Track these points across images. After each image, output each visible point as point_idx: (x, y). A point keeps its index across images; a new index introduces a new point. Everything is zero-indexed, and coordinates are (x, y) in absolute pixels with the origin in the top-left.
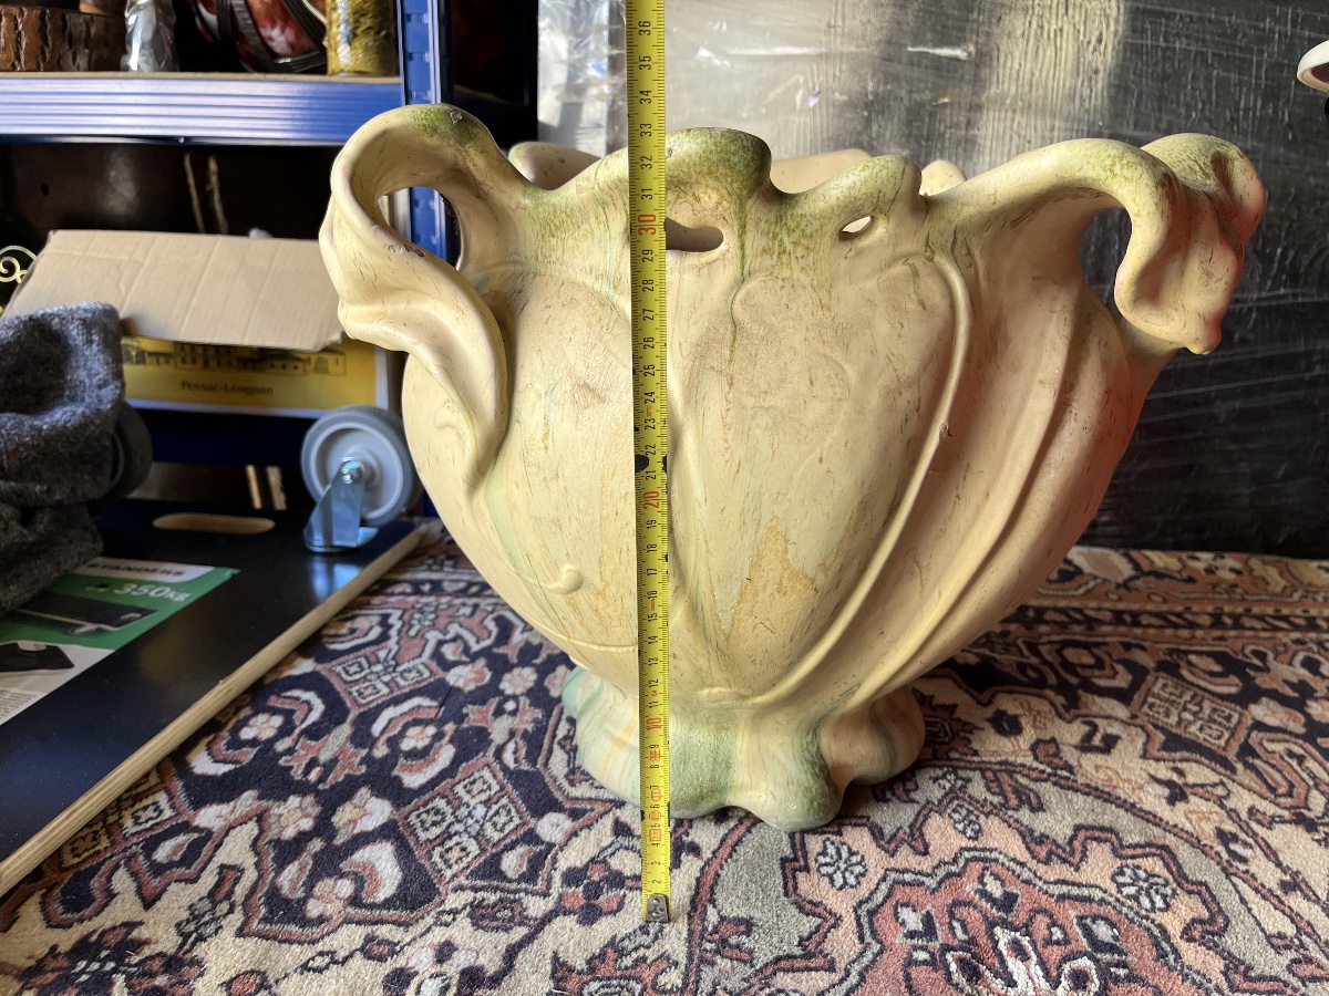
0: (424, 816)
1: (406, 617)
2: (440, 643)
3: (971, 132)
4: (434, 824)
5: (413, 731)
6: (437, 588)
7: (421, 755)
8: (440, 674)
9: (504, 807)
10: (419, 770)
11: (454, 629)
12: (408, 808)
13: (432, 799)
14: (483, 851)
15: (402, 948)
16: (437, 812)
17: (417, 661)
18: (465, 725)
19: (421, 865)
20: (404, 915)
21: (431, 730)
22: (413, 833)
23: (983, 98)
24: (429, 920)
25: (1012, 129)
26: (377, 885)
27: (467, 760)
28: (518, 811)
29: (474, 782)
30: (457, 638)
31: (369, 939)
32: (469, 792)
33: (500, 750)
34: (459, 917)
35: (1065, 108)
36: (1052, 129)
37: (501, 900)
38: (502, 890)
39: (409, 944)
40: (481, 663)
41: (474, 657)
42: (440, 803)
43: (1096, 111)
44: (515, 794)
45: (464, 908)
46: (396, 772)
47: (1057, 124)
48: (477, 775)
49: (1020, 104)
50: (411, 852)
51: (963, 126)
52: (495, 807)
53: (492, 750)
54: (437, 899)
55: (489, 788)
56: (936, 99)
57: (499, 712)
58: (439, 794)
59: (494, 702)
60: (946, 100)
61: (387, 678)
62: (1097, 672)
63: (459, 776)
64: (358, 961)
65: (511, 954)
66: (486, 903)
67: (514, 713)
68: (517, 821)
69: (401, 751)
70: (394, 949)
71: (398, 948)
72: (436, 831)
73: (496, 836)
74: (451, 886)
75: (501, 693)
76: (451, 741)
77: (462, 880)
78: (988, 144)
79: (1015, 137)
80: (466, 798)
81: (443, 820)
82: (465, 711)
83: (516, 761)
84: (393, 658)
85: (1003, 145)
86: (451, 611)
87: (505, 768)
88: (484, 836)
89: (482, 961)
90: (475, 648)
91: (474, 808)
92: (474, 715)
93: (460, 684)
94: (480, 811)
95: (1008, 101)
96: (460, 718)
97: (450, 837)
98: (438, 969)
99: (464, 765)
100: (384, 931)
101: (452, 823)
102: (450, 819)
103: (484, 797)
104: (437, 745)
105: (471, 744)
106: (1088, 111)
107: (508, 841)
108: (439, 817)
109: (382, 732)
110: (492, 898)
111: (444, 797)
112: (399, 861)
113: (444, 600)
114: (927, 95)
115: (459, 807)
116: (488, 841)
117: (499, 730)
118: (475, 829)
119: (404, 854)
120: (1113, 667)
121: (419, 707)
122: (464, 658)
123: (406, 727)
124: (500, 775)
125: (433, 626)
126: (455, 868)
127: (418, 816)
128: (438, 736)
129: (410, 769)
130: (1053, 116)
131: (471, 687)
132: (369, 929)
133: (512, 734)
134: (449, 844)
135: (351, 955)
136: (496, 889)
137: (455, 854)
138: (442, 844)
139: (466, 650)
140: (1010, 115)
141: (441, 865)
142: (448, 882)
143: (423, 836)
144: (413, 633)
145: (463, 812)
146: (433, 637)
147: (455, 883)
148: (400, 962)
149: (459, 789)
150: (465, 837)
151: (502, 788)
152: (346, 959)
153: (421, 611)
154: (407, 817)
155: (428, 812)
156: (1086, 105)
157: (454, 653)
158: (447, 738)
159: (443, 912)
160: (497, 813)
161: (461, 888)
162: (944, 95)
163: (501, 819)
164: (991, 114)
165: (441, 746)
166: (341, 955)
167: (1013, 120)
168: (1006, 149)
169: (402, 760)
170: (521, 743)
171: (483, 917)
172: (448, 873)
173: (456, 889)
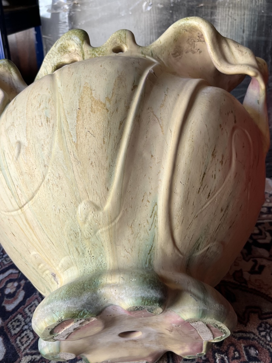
0: (14, 323)
3: (213, 18)
4: (18, 326)
5: (10, 285)
7: (12, 296)
10: (12, 303)
12: (8, 320)
13: (16, 315)
14: (35, 337)
16: (19, 321)
19: (13, 345)
21: (16, 284)
22: (10, 332)
23: (217, 3)
25: (228, 15)
27: (29, 297)
29: (32, 306)
32: (30, 310)
35: (249, 6)
36: (244, 15)
42: (20, 317)
43: (261, 6)
46: (3, 304)
47: (246, 12)
48: (33, 303)
49: (231, 5)
50: (9, 340)
51: (209, 14)
54: (18, 360)
56: (198, 5)
58: (19, 313)
60: (202, 5)
62: (260, 237)
63: (26, 304)
66: (36, 360)
69: (5, 295)
72: (18, 329)
74: (23, 353)
76: (23, 289)
77: (28, 351)
78: (220, 22)
79: (230, 18)
80: (29, 313)
81: (21, 324)
85: (225, 22)
95: (226, 4)
97: (23, 332)
99: (28, 299)
101: (24, 326)
102: (23, 323)
104: (18, 291)
105: (31, 289)
106: (258, 6)
108: (18, 324)
111: (21, 314)
112: (4, 344)
114: (195, 3)
115: (26, 318)
119: (6, 340)
120: (265, 234)
121: (12, 274)
123: (7, 283)
126: (25, 345)
127: (11, 323)
128: (18, 287)
129: (9, 303)
130: (245, 9)
134: (23, 335)
137: (25, 339)
138: (20, 335)
140: (228, 9)
141: (20, 345)
142: (23, 352)
143: (13, 332)
145: (28, 320)
147: (25, 352)
149: (26, 309)
150: (28, 332)
154: (7, 325)
155: (15, 321)
156: (257, 4)
158: (22, 288)
161: (27, 354)
162: (201, 3)
164: (220, 9)
165: (20, 291)
167: (229, 11)
168: (227, 24)
169: (5, 299)
172: (22, 348)
173: (25, 355)
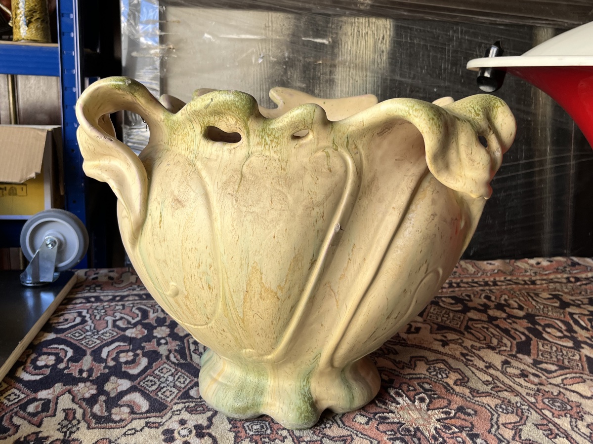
0: (146, 383)
1: (90, 312)
2: (115, 321)
3: (332, 77)
4: (152, 385)
5: (121, 355)
6: (98, 299)
7: (133, 361)
8: (122, 333)
9: (181, 376)
10: (134, 368)
11: (118, 315)
12: (138, 381)
13: (147, 377)
14: (180, 391)
15: (164, 423)
16: (151, 381)
17: (107, 329)
18: (146, 350)
19: (155, 398)
20: (158, 414)
21: (131, 354)
22: (145, 388)
23: (336, 62)
24: (170, 414)
25: (349, 75)
26: (139, 407)
27: (155, 362)
28: (187, 376)
29: (162, 369)
30: (121, 318)
31: (147, 423)
32: (162, 373)
33: (168, 357)
34: (182, 412)
36: (366, 76)
37: (196, 405)
38: (195, 402)
39: (166, 422)
40: (139, 327)
41: (135, 325)
42: (151, 378)
43: (384, 69)
44: (183, 371)
45: (182, 409)
46: (123, 370)
47: (368, 74)
48: (162, 367)
49: (352, 65)
50: (148, 394)
52: (177, 377)
53: (164, 358)
54: (168, 408)
55: (170, 370)
56: (315, 62)
57: (159, 344)
58: (148, 375)
59: (155, 341)
61: (96, 337)
63: (154, 368)
64: (146, 429)
65: (210, 419)
66: (190, 406)
67: (166, 343)
68: (188, 380)
69: (121, 362)
70: (160, 424)
71: (162, 424)
72: (154, 388)
73: (183, 386)
74: (172, 403)
75: (156, 337)
76: (143, 356)
77: (176, 401)
78: (339, 82)
79: (351, 79)
80: (162, 375)
81: (156, 383)
82: (142, 345)
83: (177, 360)
84: (94, 328)
86: (112, 308)
87: (173, 363)
88: (177, 386)
89: (199, 422)
90: (133, 321)
91: (167, 377)
92: (148, 346)
93: (134, 335)
94: (171, 379)
96: (143, 348)
97: (162, 388)
98: (183, 427)
99: (154, 364)
100: (152, 420)
101: (160, 384)
102: (158, 383)
103: (170, 373)
104: (137, 358)
105: (153, 356)
106: (380, 69)
107: (189, 386)
108: (153, 383)
109: (108, 356)
110: (192, 405)
111: (151, 376)
112: (145, 398)
113: (105, 304)
115: (160, 378)
116: (180, 387)
117: (163, 350)
118: (172, 384)
119: (145, 395)
121: (120, 346)
122: (130, 326)
123: (118, 354)
124: (173, 366)
125: (106, 315)
126: (171, 398)
127: (144, 383)
128: (136, 355)
129: (130, 368)
130: (366, 70)
131: (140, 336)
132: (146, 420)
133: (170, 351)
134: (163, 390)
135: (143, 428)
136: (192, 402)
137: (168, 393)
138: (160, 390)
139: (129, 322)
140: (348, 70)
141: (164, 397)
142: (170, 402)
143: (150, 389)
144: (98, 317)
145: (163, 380)
146: (110, 319)
147: (174, 402)
148: (165, 427)
149: (156, 372)
150: (169, 388)
151: (176, 370)
152: (141, 430)
153: (95, 309)
154: (139, 384)
155: (147, 381)
156: (380, 66)
157: (124, 324)
158: (141, 355)
159: (174, 411)
160: (179, 378)
161: (177, 403)
162: (319, 60)
163: (182, 380)
164: (340, 69)
165: (140, 359)
166: (139, 429)
167: (350, 71)
168: (347, 84)
169: (123, 365)
170: (176, 354)
171: (192, 411)
172: (169, 400)
173: (175, 404)
